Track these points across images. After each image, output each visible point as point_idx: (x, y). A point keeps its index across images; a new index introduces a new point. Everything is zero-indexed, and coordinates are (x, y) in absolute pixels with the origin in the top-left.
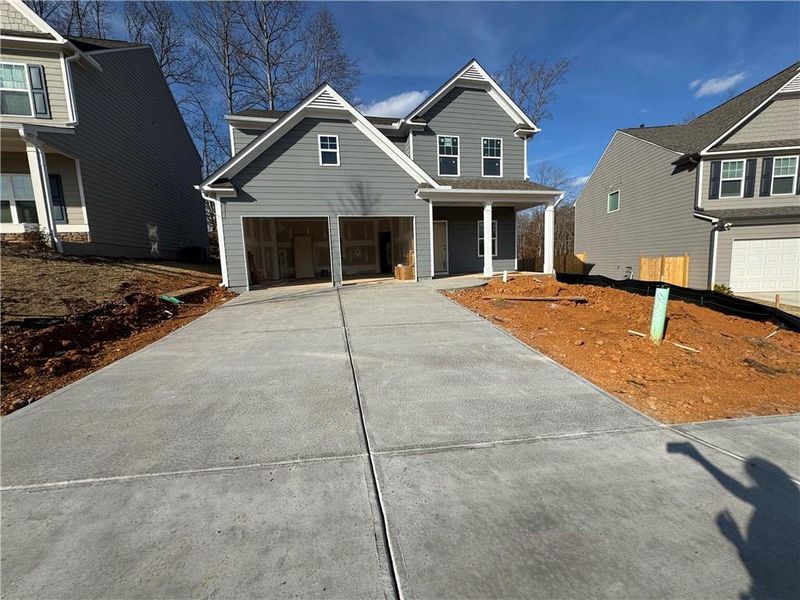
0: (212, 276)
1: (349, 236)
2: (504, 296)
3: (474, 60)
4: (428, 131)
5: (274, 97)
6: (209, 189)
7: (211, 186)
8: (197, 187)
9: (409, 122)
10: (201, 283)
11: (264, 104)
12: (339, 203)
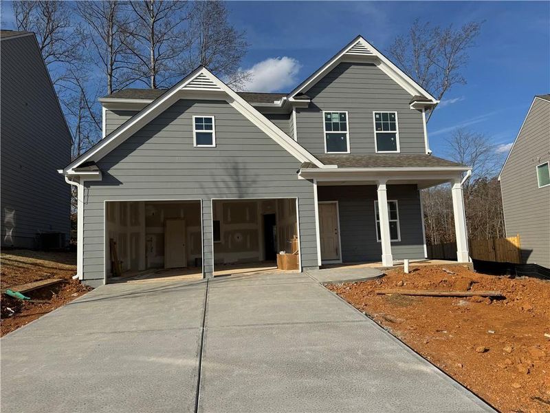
0: (67, 266)
1: (229, 220)
2: (402, 291)
3: (359, 36)
4: (313, 108)
5: (156, 72)
6: (74, 173)
7: (75, 170)
8: (61, 171)
9: (291, 99)
10: (53, 274)
11: (145, 79)
12: (212, 185)
